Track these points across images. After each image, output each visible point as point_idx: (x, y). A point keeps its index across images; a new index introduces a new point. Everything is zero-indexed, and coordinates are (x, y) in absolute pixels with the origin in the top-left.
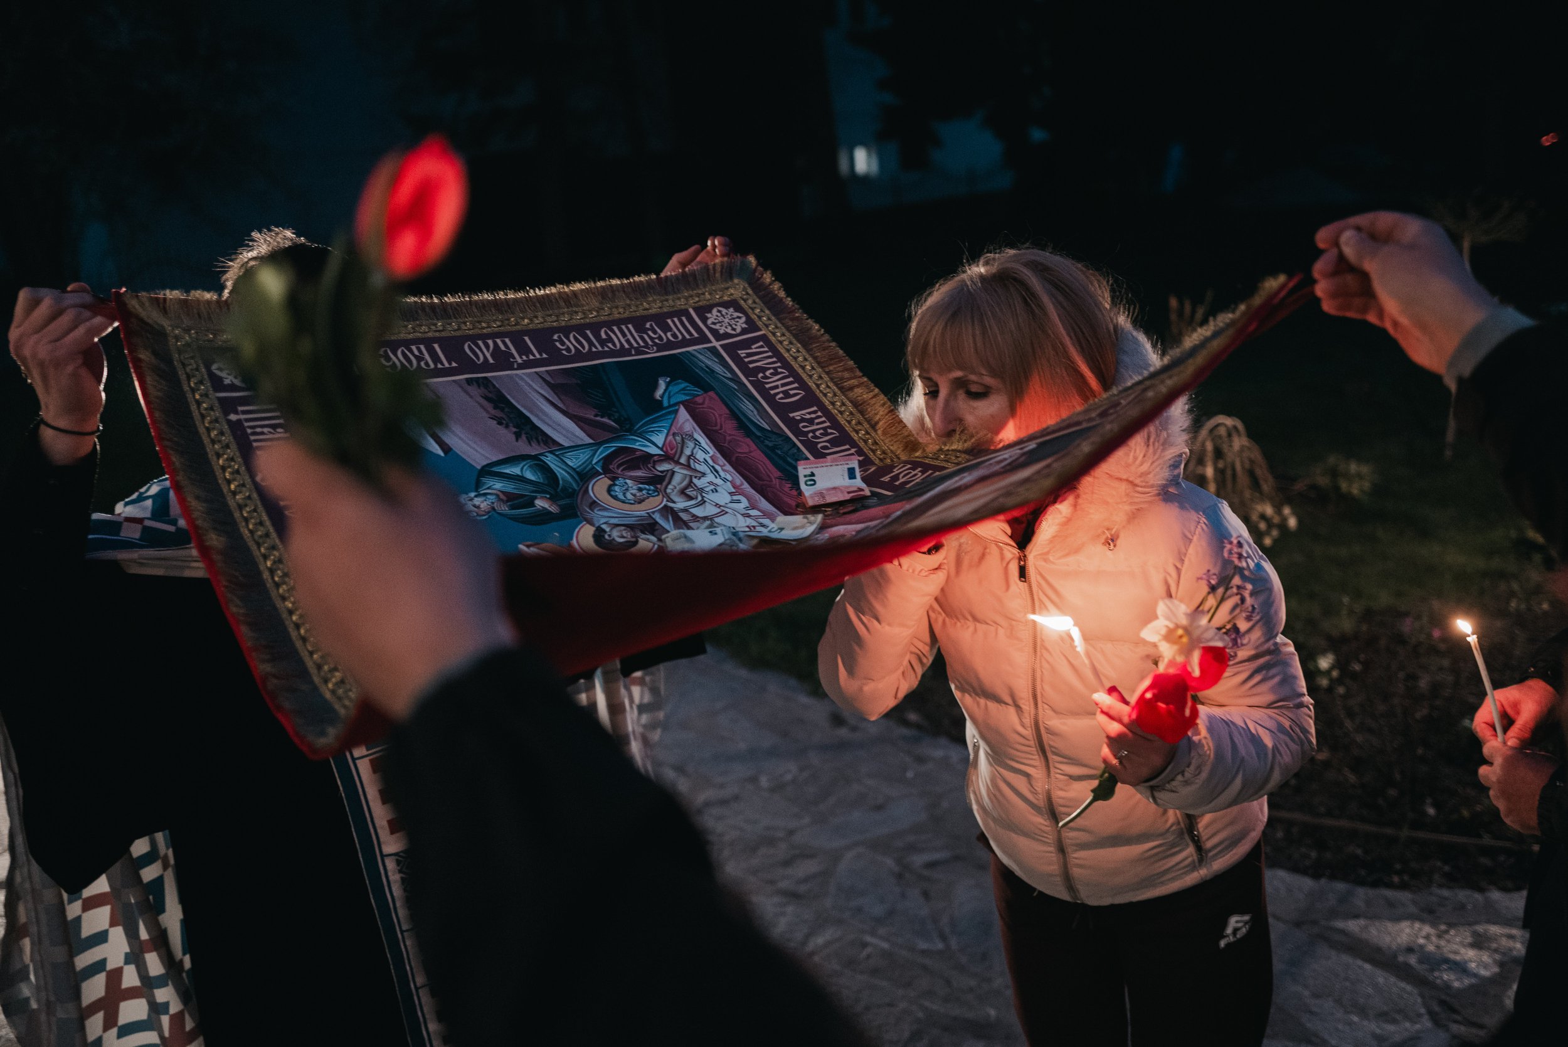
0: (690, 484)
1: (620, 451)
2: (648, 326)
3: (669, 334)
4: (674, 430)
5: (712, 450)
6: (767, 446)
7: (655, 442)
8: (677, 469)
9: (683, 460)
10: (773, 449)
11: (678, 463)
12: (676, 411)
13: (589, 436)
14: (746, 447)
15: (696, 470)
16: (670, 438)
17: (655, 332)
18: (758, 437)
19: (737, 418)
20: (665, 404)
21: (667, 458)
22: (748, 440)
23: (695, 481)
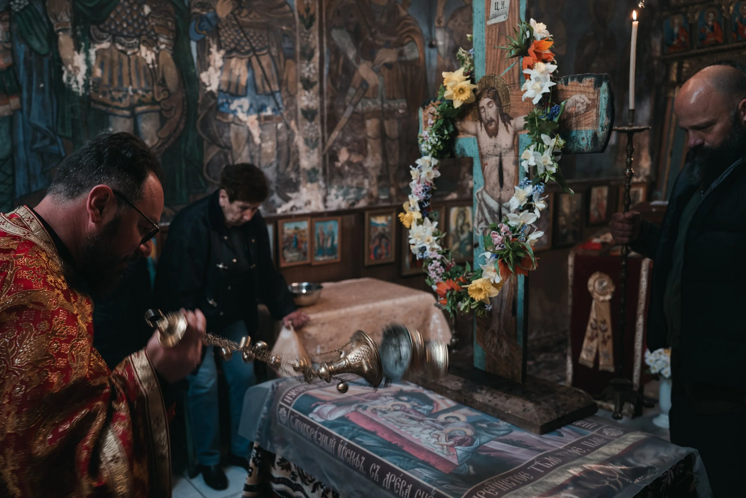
0: (438, 439)
1: (471, 444)
2: (497, 493)
3: (484, 493)
4: (456, 456)
5: (435, 452)
6: (413, 459)
7: (460, 450)
8: (446, 443)
9: (445, 447)
10: (410, 459)
11: (447, 446)
12: (459, 462)
13: (485, 446)
14: (422, 456)
15: (439, 444)
16: (455, 453)
17: (491, 491)
18: (418, 462)
19: (431, 466)
20: (465, 465)
21: (452, 446)
22: (422, 459)
23: (437, 440)
